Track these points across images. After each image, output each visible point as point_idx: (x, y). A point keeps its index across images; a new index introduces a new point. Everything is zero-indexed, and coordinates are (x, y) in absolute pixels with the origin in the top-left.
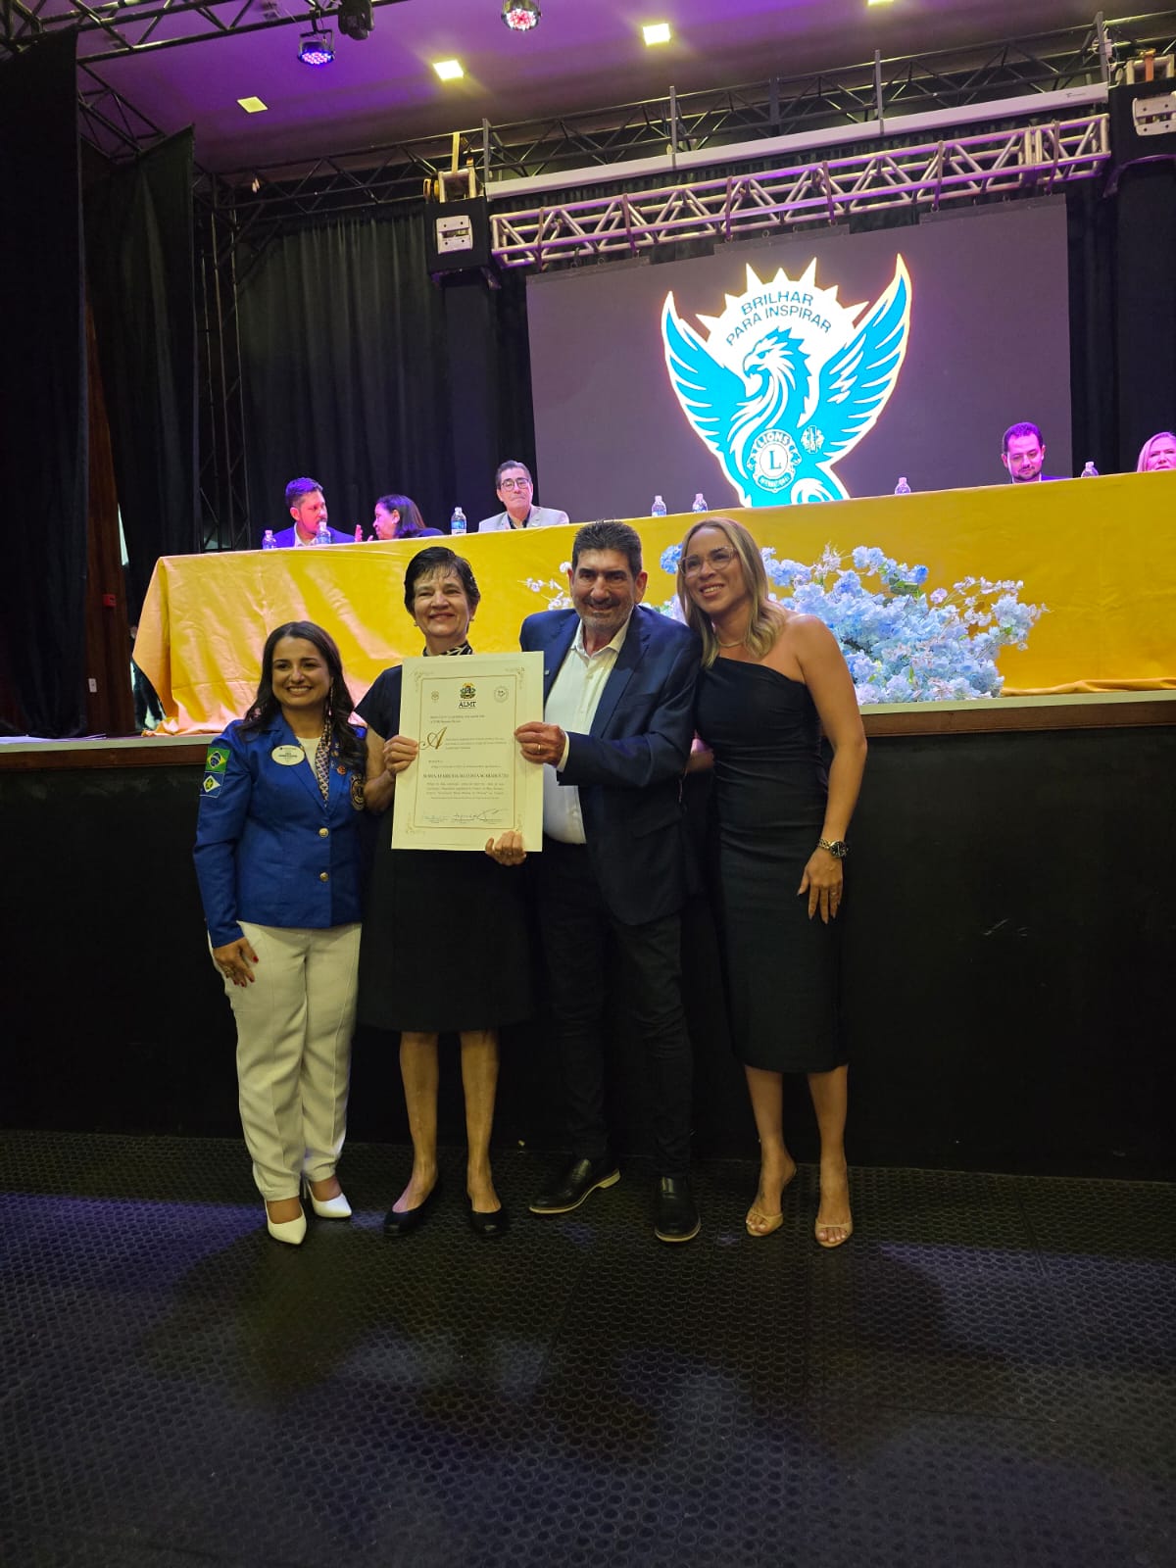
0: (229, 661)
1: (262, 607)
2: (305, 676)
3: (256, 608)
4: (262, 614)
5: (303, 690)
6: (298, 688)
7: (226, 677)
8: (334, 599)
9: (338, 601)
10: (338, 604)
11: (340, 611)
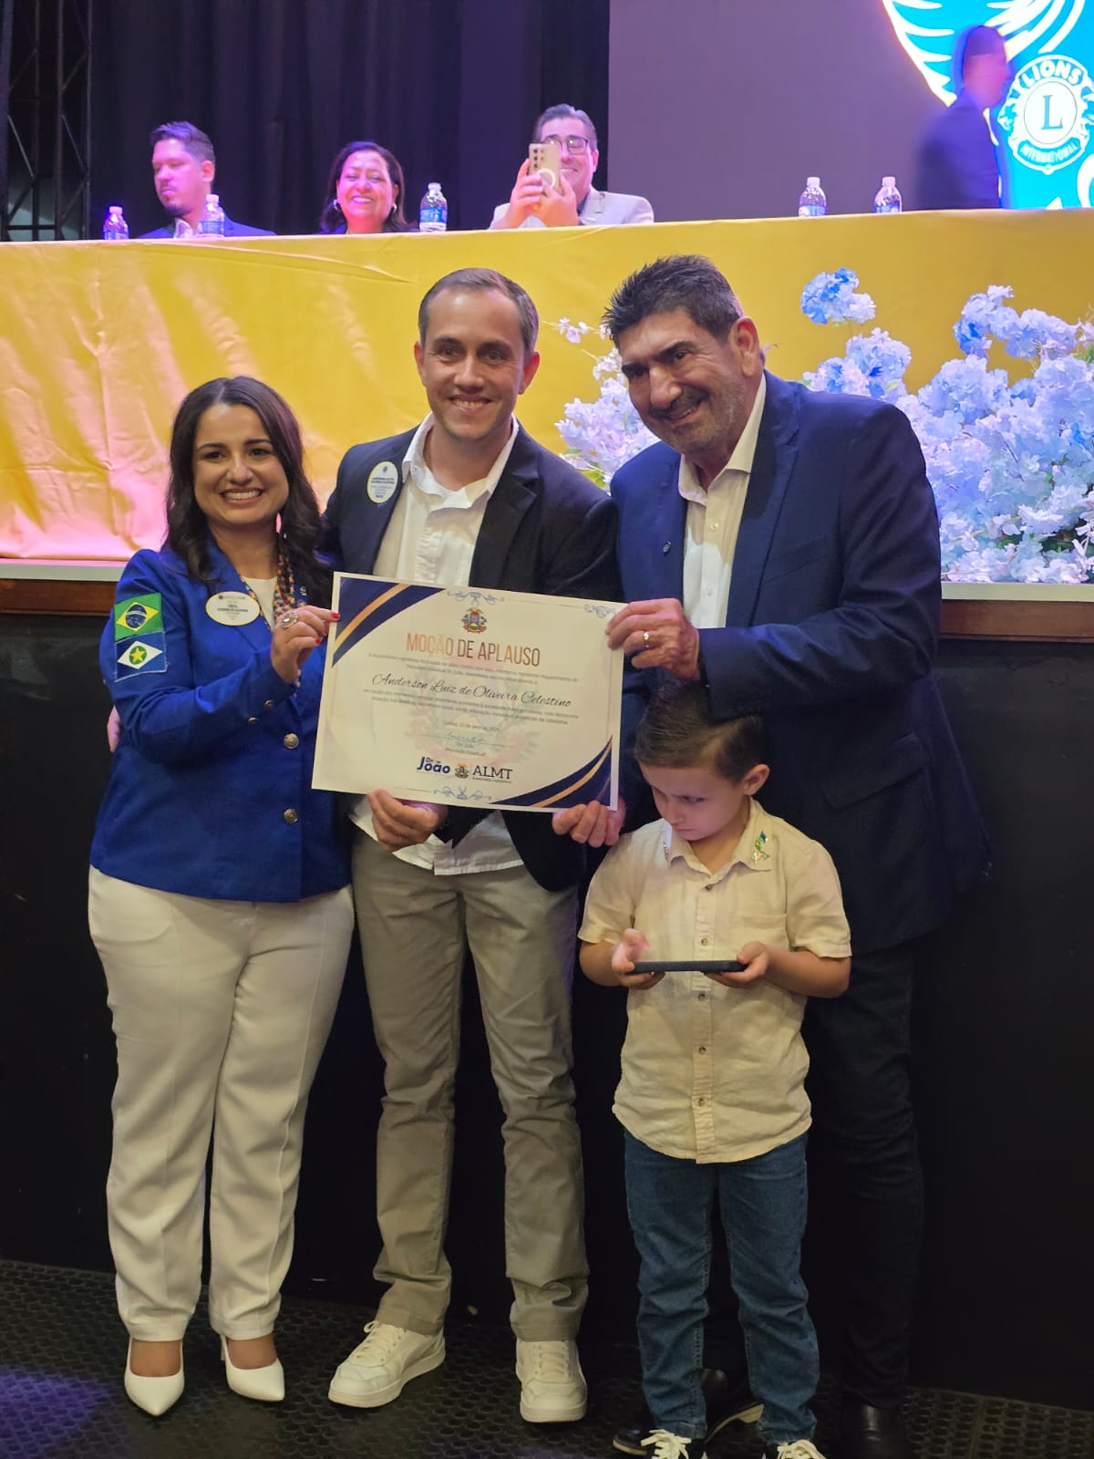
0: (34, 432)
1: (96, 340)
2: (253, 471)
3: (86, 343)
4: (96, 353)
5: (250, 495)
6: (242, 492)
7: (28, 460)
8: (221, 335)
9: (229, 339)
10: (228, 344)
11: (231, 358)
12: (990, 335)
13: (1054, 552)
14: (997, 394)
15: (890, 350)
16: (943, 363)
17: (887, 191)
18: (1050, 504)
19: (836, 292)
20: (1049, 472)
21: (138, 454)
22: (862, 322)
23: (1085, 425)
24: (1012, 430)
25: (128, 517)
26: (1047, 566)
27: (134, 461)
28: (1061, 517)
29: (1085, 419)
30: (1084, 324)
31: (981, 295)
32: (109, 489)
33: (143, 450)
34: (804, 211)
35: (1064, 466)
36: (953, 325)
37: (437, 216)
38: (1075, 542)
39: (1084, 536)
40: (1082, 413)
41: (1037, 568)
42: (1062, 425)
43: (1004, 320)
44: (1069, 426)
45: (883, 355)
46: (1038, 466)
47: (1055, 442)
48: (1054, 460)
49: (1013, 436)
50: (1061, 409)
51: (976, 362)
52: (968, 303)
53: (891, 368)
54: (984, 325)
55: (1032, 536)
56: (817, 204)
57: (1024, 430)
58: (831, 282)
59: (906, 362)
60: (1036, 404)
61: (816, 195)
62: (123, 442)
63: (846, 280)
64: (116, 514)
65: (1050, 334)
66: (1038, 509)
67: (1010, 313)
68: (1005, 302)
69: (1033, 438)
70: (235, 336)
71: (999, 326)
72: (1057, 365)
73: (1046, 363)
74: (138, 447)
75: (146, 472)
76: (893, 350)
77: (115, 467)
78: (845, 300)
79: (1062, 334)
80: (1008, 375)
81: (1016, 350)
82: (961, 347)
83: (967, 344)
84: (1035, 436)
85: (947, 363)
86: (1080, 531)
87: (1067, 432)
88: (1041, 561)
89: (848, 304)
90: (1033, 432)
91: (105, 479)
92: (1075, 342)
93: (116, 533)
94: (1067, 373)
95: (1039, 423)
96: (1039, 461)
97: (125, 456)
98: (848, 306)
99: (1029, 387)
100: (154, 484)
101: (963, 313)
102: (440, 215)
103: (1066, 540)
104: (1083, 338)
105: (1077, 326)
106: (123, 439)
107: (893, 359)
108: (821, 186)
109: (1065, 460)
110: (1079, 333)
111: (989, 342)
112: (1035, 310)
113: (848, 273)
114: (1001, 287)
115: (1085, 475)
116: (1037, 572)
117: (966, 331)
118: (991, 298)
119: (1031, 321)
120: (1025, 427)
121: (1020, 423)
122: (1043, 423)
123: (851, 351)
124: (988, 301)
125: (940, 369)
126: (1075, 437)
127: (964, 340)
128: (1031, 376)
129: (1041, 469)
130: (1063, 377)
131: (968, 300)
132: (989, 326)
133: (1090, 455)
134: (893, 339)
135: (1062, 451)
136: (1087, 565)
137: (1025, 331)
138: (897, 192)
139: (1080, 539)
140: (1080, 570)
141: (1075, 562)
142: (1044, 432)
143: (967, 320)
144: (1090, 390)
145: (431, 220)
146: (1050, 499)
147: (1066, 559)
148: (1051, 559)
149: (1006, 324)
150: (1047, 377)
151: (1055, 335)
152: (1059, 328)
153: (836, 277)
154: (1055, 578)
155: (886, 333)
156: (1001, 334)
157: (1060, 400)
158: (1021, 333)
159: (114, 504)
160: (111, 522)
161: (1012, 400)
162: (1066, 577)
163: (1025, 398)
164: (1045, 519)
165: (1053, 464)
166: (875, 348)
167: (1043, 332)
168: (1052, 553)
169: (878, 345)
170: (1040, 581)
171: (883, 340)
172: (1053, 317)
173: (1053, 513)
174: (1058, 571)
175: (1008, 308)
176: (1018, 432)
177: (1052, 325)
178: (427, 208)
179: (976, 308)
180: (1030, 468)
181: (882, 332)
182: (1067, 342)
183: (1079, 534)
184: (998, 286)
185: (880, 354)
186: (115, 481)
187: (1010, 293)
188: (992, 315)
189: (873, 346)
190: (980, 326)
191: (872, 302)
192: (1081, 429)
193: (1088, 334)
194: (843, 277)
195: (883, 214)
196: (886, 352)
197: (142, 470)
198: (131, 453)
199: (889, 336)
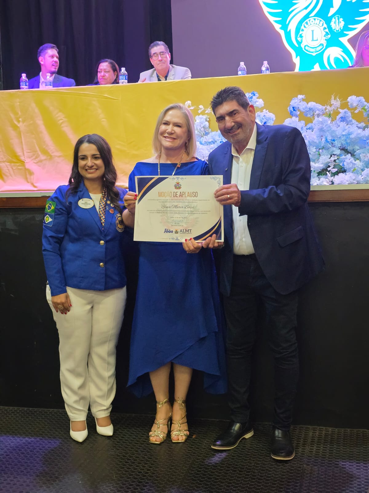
1: (19, 122)
3: (16, 123)
4: (19, 126)
5: (93, 170)
6: (91, 169)
8: (59, 118)
9: (62, 119)
10: (61, 121)
11: (62, 125)
12: (299, 110)
13: (321, 176)
14: (302, 128)
15: (269, 116)
16: (285, 119)
17: (265, 66)
18: (319, 161)
19: (252, 99)
20: (319, 152)
21: (34, 157)
22: (260, 108)
23: (329, 137)
24: (307, 139)
25: (32, 177)
26: (319, 180)
27: (33, 159)
28: (323, 165)
29: (329, 135)
30: (327, 106)
31: (296, 98)
32: (25, 169)
33: (35, 156)
34: (240, 73)
35: (323, 150)
36: (287, 108)
37: (124, 78)
38: (327, 172)
39: (330, 171)
40: (328, 133)
41: (316, 181)
42: (322, 137)
43: (303, 106)
44: (324, 137)
45: (267, 118)
46: (315, 150)
47: (320, 142)
48: (320, 148)
49: (308, 141)
50: (322, 133)
51: (295, 119)
52: (292, 101)
53: (269, 121)
54: (297, 107)
55: (314, 171)
56: (244, 70)
57: (310, 139)
58: (250, 96)
59: (274, 120)
60: (314, 131)
61: (243, 68)
62: (29, 154)
63: (255, 95)
64: (28, 176)
65: (317, 109)
66: (316, 163)
67: (305, 103)
68: (303, 100)
69: (313, 142)
70: (63, 119)
71: (302, 107)
72: (320, 119)
73: (316, 118)
74: (34, 155)
75: (37, 163)
76: (270, 116)
77: (27, 161)
78: (255, 101)
79: (321, 109)
80: (305, 123)
81: (307, 115)
82: (290, 114)
83: (292, 113)
84: (314, 141)
85: (287, 120)
86: (329, 169)
87: (324, 139)
88: (317, 179)
89: (256, 102)
90: (313, 140)
91: (24, 166)
92: (325, 111)
93: (28, 182)
94: (323, 121)
95: (315, 137)
96: (315, 148)
97: (30, 158)
98: (256, 103)
99: (311, 126)
100: (40, 166)
101: (290, 104)
102: (126, 78)
103: (325, 172)
104: (327, 110)
105: (325, 107)
106: (29, 152)
107: (270, 119)
108: (244, 65)
109: (323, 148)
110: (326, 109)
111: (299, 112)
112: (312, 102)
113: (255, 92)
114: (302, 95)
115: (329, 152)
116: (316, 182)
117: (292, 109)
118: (299, 99)
119: (311, 105)
120: (311, 138)
121: (309, 137)
122: (316, 137)
123: (257, 117)
124: (298, 100)
125: (284, 121)
126: (326, 141)
127: (291, 112)
128: (312, 122)
129: (316, 151)
130: (322, 123)
131: (291, 100)
132: (298, 108)
133: (330, 146)
134: (270, 112)
135: (322, 145)
136: (331, 179)
137: (309, 109)
138: (268, 66)
139: (329, 171)
140: (329, 181)
141: (327, 179)
142: (317, 140)
143: (292, 106)
144: (330, 126)
145: (123, 79)
146: (319, 160)
147: (325, 178)
148: (320, 178)
149: (304, 107)
150: (317, 123)
151: (318, 110)
152: (320, 107)
153: (252, 94)
154: (322, 184)
155: (267, 111)
156: (302, 110)
157: (321, 130)
158: (308, 109)
159: (27, 173)
160: (26, 179)
161: (307, 130)
162: (325, 183)
163: (310, 129)
164: (318, 166)
165: (320, 149)
166: (264, 116)
167: (315, 109)
168: (320, 176)
169: (265, 114)
170: (317, 185)
171: (266, 113)
172: (318, 104)
173: (320, 164)
174: (323, 182)
175: (304, 102)
176: (309, 140)
177: (318, 107)
178: (121, 75)
179: (295, 102)
180: (313, 151)
181: (266, 110)
182: (322, 111)
183: (329, 170)
184: (301, 95)
185: (266, 117)
186: (27, 166)
187: (304, 97)
188: (299, 104)
189: (263, 115)
190: (296, 108)
191: (263, 101)
192: (328, 138)
193: (328, 109)
194: (254, 94)
195: (264, 74)
196: (268, 116)
197: (36, 162)
198: (32, 157)
199: (268, 112)
